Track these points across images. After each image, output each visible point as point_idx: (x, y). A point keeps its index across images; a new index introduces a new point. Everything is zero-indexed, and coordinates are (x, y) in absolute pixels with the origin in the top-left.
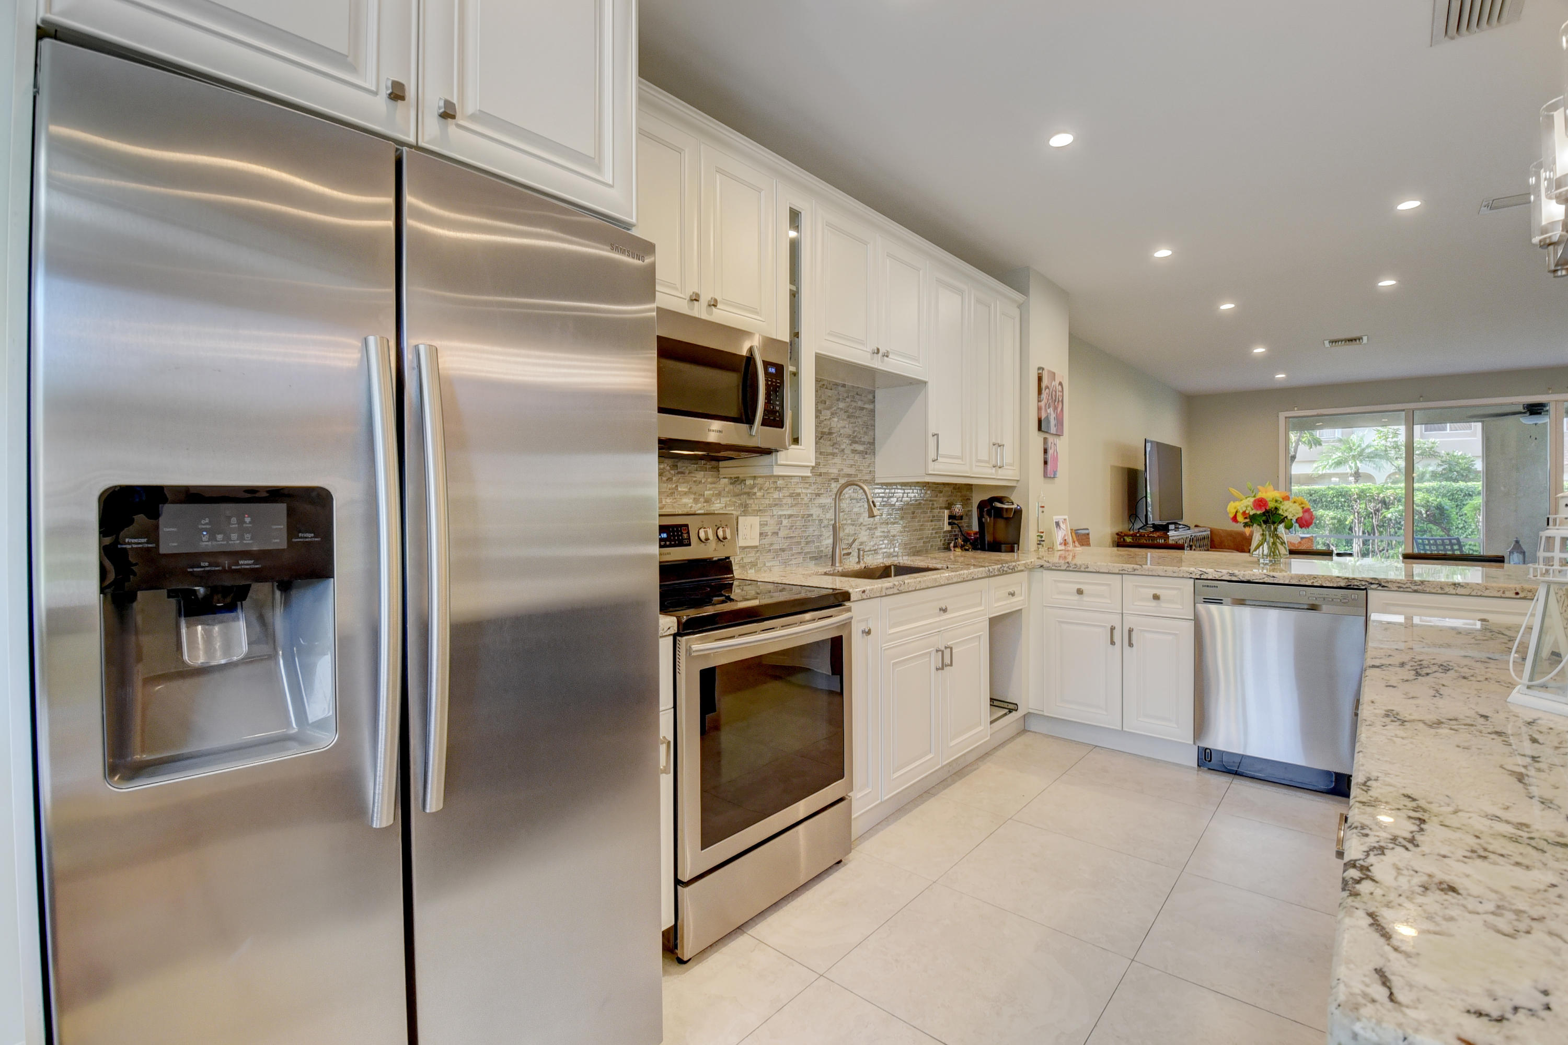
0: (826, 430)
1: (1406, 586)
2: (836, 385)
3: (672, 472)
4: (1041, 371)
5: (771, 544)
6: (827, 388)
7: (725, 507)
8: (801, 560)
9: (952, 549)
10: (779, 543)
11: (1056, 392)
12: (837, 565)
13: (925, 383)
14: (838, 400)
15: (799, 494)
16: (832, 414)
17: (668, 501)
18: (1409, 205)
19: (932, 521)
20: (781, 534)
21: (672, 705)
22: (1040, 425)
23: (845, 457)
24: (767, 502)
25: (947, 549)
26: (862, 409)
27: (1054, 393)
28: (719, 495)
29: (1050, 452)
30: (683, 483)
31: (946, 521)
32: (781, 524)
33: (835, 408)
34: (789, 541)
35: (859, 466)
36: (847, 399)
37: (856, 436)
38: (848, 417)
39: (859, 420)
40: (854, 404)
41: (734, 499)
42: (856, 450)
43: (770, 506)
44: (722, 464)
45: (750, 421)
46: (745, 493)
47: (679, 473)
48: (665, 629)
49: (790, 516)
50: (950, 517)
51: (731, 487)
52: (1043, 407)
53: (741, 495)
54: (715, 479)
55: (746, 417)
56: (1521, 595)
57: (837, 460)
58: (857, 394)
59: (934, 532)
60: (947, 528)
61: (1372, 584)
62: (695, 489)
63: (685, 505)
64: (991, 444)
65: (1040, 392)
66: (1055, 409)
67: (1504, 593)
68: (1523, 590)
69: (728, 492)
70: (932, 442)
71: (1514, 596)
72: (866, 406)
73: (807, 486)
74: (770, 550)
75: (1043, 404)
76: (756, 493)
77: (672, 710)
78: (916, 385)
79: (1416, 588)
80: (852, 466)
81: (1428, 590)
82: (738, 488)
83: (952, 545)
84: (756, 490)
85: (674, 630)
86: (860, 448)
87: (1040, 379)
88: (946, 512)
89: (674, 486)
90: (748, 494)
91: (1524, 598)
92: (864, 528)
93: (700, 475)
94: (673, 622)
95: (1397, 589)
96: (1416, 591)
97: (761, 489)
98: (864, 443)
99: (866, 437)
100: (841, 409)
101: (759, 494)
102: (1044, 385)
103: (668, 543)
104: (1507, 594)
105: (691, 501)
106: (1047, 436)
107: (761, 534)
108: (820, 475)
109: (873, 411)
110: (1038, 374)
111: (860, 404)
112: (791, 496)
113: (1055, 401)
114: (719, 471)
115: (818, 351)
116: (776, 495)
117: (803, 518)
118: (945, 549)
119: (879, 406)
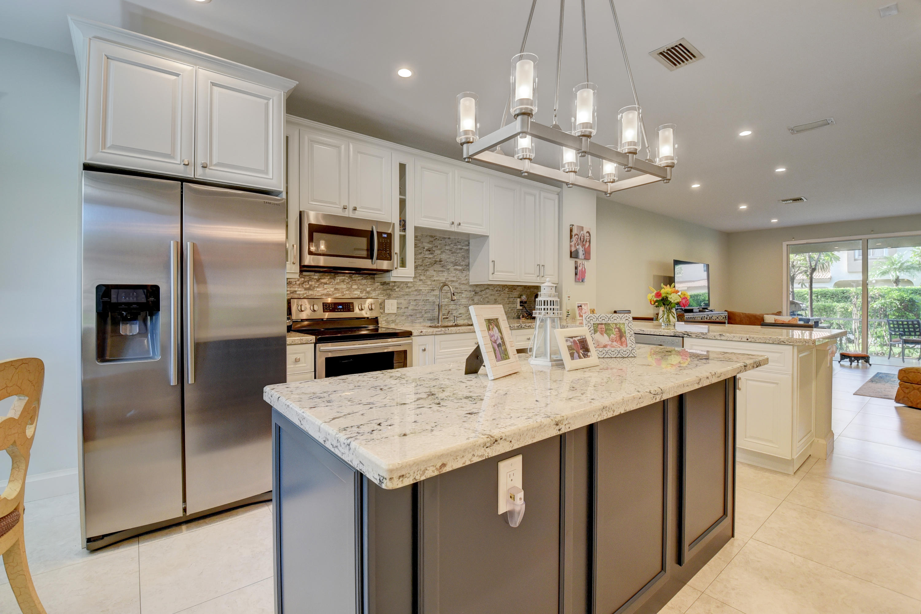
0: (438, 260)
1: (699, 335)
2: (444, 238)
3: (349, 280)
4: (571, 227)
5: (404, 313)
6: (438, 240)
7: (378, 295)
8: (422, 320)
9: (521, 318)
10: (409, 312)
11: (584, 237)
12: (440, 323)
13: (488, 236)
14: (446, 245)
15: (421, 290)
16: (442, 252)
17: (347, 292)
18: (746, 133)
19: (508, 304)
20: (410, 308)
21: (313, 370)
22: (574, 255)
23: (449, 272)
24: (402, 293)
25: (519, 318)
26: (461, 249)
27: (582, 237)
28: (375, 290)
29: (579, 268)
30: (355, 285)
31: (519, 304)
32: (410, 303)
33: (444, 249)
34: (414, 311)
35: (459, 277)
36: (451, 245)
37: (457, 262)
38: (452, 253)
39: (459, 254)
40: (455, 247)
41: (383, 292)
42: (457, 269)
43: (403, 295)
44: (376, 276)
45: (372, 258)
46: (389, 289)
47: (353, 280)
48: (309, 340)
49: (415, 300)
50: (521, 302)
51: (382, 286)
52: (573, 245)
53: (387, 290)
54: (372, 283)
55: (370, 256)
56: (749, 340)
57: (445, 274)
58: (458, 242)
59: (510, 309)
60: (519, 307)
61: (685, 334)
62: (361, 287)
63: (356, 294)
64: (536, 266)
65: (571, 237)
66: (583, 245)
67: (742, 339)
68: (750, 337)
69: (380, 289)
70: (491, 264)
71: (746, 341)
72: (463, 248)
73: (426, 286)
74: (403, 315)
75: (573, 243)
76: (395, 289)
77: (314, 372)
78: (485, 238)
79: (703, 336)
80: (454, 277)
81: (709, 337)
82: (385, 287)
83: (521, 316)
84: (395, 288)
85: (314, 341)
86: (460, 268)
87: (571, 231)
88: (519, 300)
89: (350, 286)
90: (391, 289)
91: (751, 342)
92: (462, 307)
93: (364, 281)
94: (313, 338)
95: (695, 337)
96: (703, 338)
97: (398, 288)
98: (462, 266)
99: (464, 263)
100: (447, 250)
101: (397, 290)
102: (573, 234)
103: (342, 310)
104: (743, 340)
105: (359, 293)
106: (576, 260)
107: (398, 308)
108: (434, 281)
109: (468, 250)
110: (570, 228)
111: (459, 247)
112: (416, 290)
113: (584, 241)
114: (374, 279)
115: (416, 225)
116: (407, 290)
117: (423, 301)
118: (518, 318)
119: (471, 247)
